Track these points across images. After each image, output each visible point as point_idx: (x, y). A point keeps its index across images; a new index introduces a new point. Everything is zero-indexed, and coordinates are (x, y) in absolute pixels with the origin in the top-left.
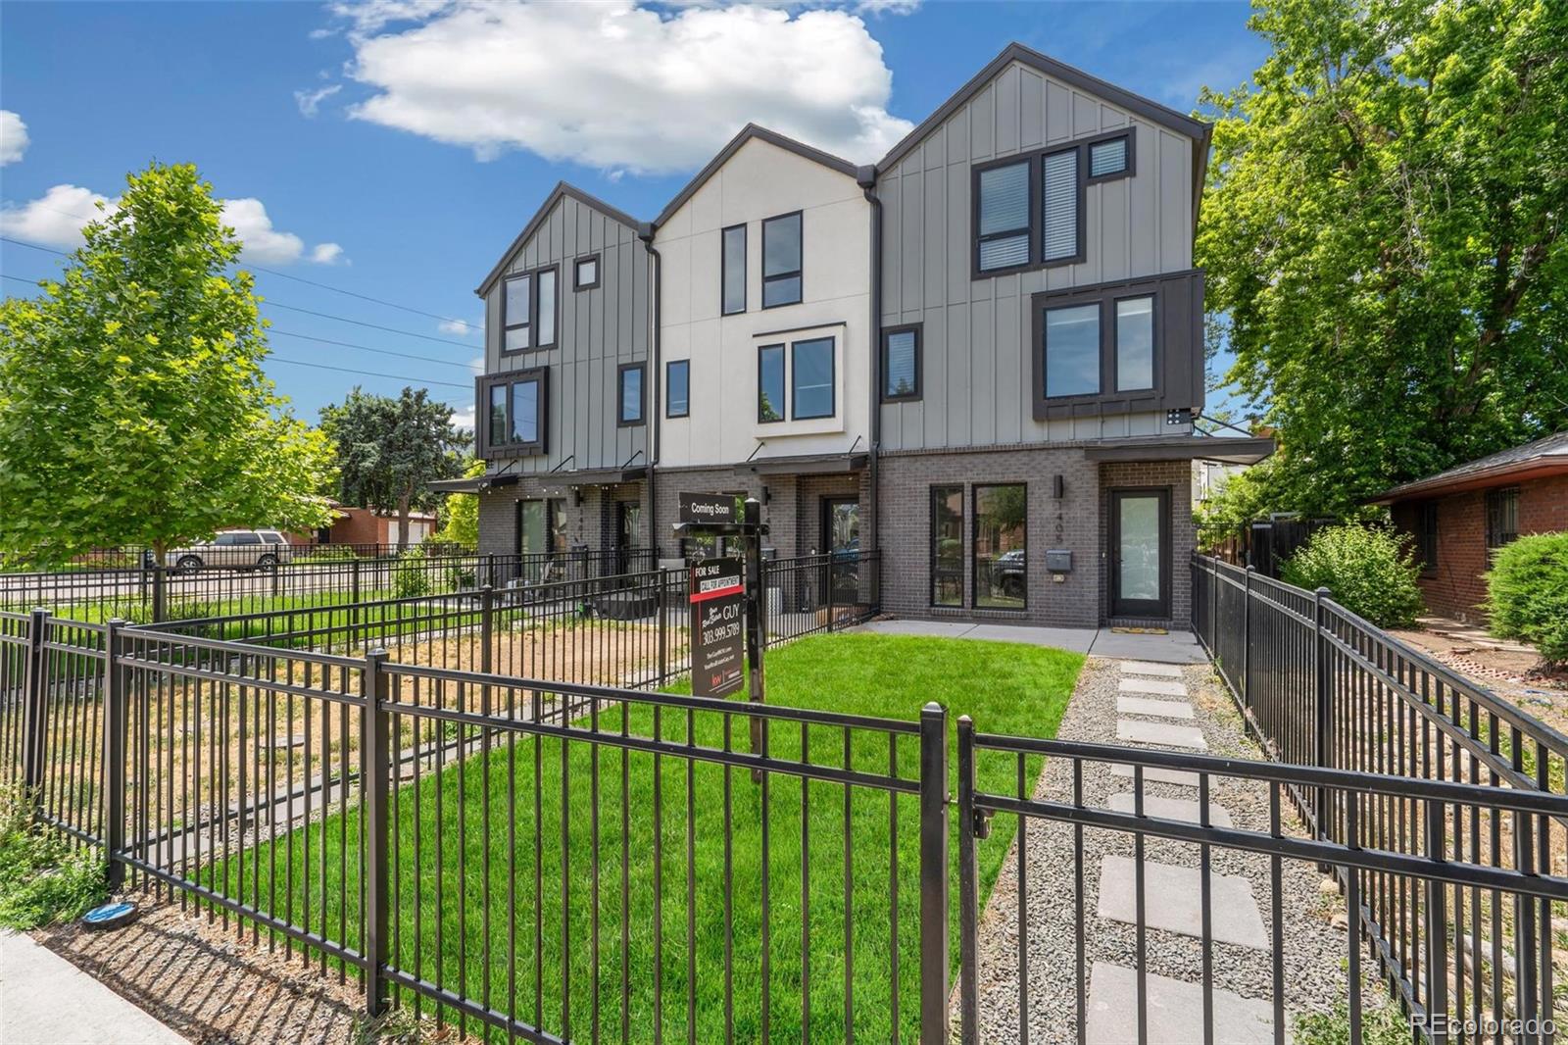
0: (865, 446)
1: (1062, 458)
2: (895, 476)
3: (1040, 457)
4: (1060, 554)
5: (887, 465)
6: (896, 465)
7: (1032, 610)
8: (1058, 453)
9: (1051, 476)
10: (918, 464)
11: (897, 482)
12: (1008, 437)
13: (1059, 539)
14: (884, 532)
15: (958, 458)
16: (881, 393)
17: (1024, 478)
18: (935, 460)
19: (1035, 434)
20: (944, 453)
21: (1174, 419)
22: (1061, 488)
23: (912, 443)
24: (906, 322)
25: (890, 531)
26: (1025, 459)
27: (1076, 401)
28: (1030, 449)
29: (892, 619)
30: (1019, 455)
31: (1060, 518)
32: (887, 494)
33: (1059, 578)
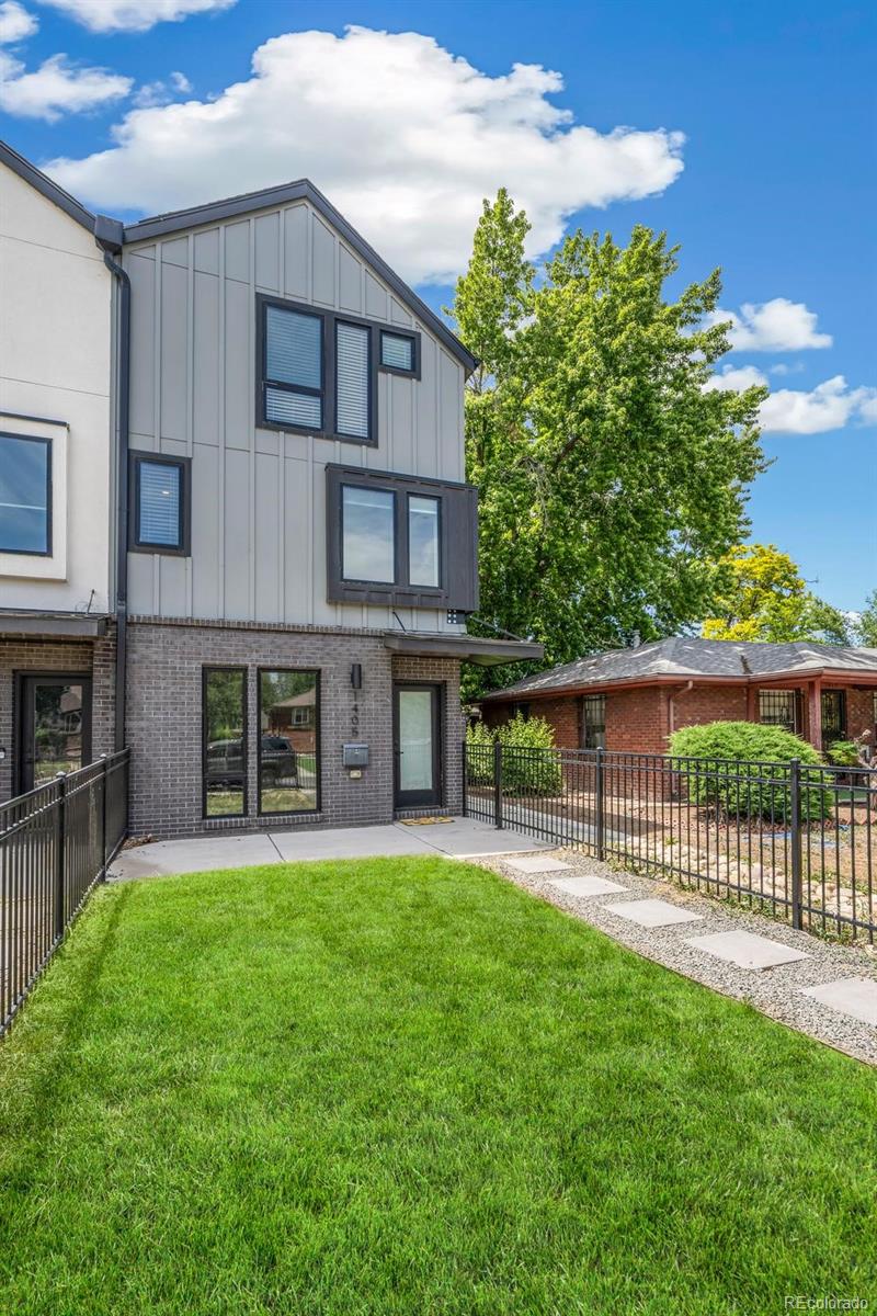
0: (103, 604)
1: (357, 646)
2: (147, 651)
3: (335, 643)
4: (355, 748)
5: (138, 634)
6: (153, 635)
7: (327, 811)
8: (353, 640)
9: (346, 663)
10: (186, 638)
11: (155, 657)
12: (299, 616)
13: (355, 732)
14: (133, 724)
15: (240, 635)
16: (129, 537)
17: (319, 665)
18: (210, 634)
19: (327, 617)
20: (223, 627)
21: (452, 619)
22: (356, 678)
23: (175, 609)
24: (165, 451)
25: (143, 724)
26: (320, 644)
27: (374, 587)
28: (325, 633)
29: (149, 841)
30: (313, 639)
31: (356, 710)
32: (138, 673)
33: (355, 774)
